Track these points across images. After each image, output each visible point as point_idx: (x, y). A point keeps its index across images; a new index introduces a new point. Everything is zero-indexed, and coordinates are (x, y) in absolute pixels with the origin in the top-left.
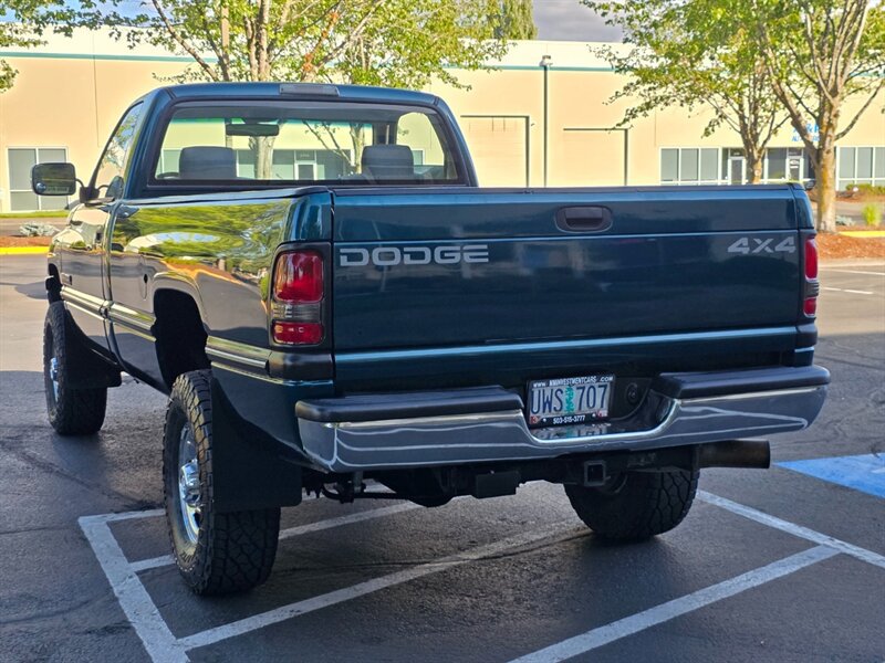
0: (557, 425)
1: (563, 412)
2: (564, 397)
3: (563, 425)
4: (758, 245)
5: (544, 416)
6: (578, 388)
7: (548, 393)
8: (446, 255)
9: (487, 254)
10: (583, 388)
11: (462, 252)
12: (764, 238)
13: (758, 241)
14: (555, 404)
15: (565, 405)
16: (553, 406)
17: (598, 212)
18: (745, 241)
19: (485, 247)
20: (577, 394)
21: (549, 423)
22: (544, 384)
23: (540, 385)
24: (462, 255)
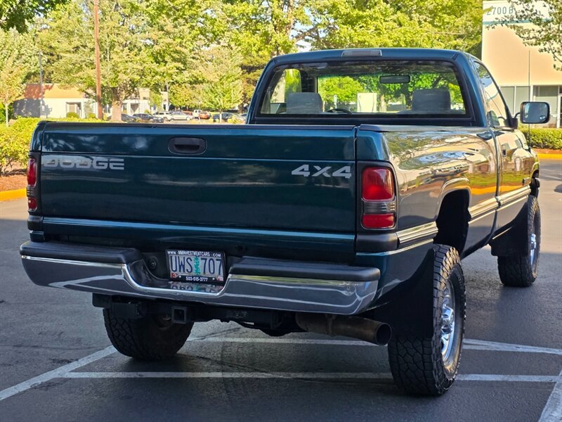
0: (188, 281)
1: (194, 273)
2: (193, 264)
3: (193, 282)
4: (317, 171)
5: (180, 274)
6: (202, 259)
7: (181, 259)
8: (100, 164)
9: (123, 164)
10: (206, 259)
11: (109, 162)
12: (322, 166)
13: (318, 168)
14: (187, 267)
15: (194, 269)
16: (186, 268)
17: (196, 141)
18: (306, 167)
19: (122, 160)
20: (201, 263)
21: (183, 279)
22: (175, 253)
23: (172, 253)
24: (109, 165)
